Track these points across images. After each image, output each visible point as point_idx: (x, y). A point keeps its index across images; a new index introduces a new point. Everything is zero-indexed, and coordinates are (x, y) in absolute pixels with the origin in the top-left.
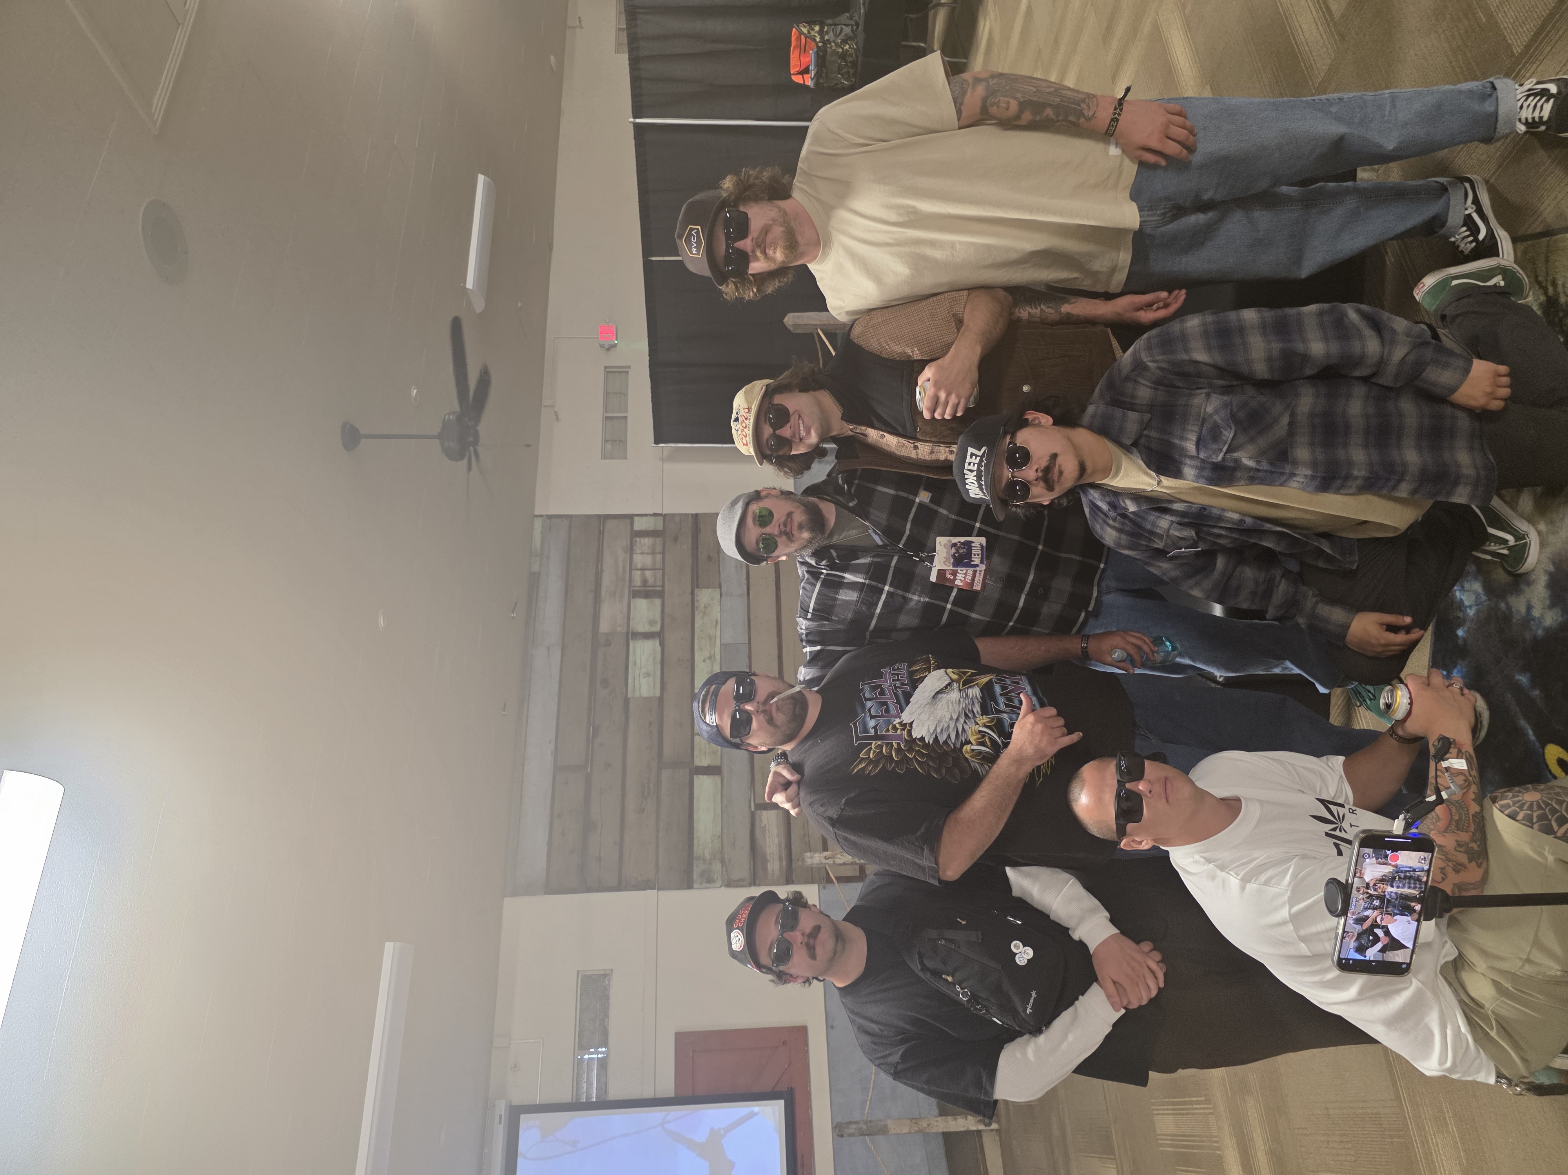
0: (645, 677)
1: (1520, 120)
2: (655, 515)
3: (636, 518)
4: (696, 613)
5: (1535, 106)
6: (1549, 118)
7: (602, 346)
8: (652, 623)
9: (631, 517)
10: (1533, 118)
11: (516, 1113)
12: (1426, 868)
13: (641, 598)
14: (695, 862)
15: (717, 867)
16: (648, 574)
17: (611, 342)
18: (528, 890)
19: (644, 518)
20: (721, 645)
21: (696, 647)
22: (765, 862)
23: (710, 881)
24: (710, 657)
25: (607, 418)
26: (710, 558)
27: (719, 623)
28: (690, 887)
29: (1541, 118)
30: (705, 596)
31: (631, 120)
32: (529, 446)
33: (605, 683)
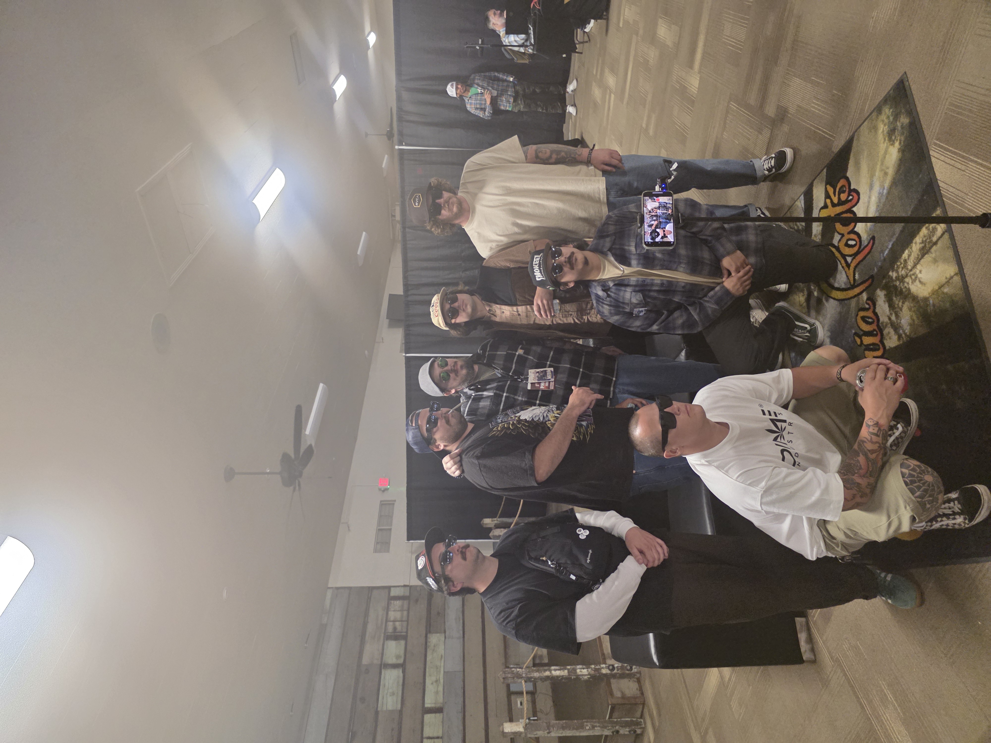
0: (390, 696)
1: (764, 169)
2: (405, 586)
3: (392, 589)
4: (428, 650)
5: (768, 163)
6: (774, 165)
7: (380, 490)
8: (398, 657)
9: (389, 588)
10: (769, 167)
13: (392, 640)
16: (397, 624)
17: (385, 487)
19: (398, 588)
20: (444, 672)
21: (427, 674)
24: (436, 681)
25: (379, 529)
26: (438, 613)
27: (443, 657)
29: (771, 166)
30: (434, 639)
31: (404, 354)
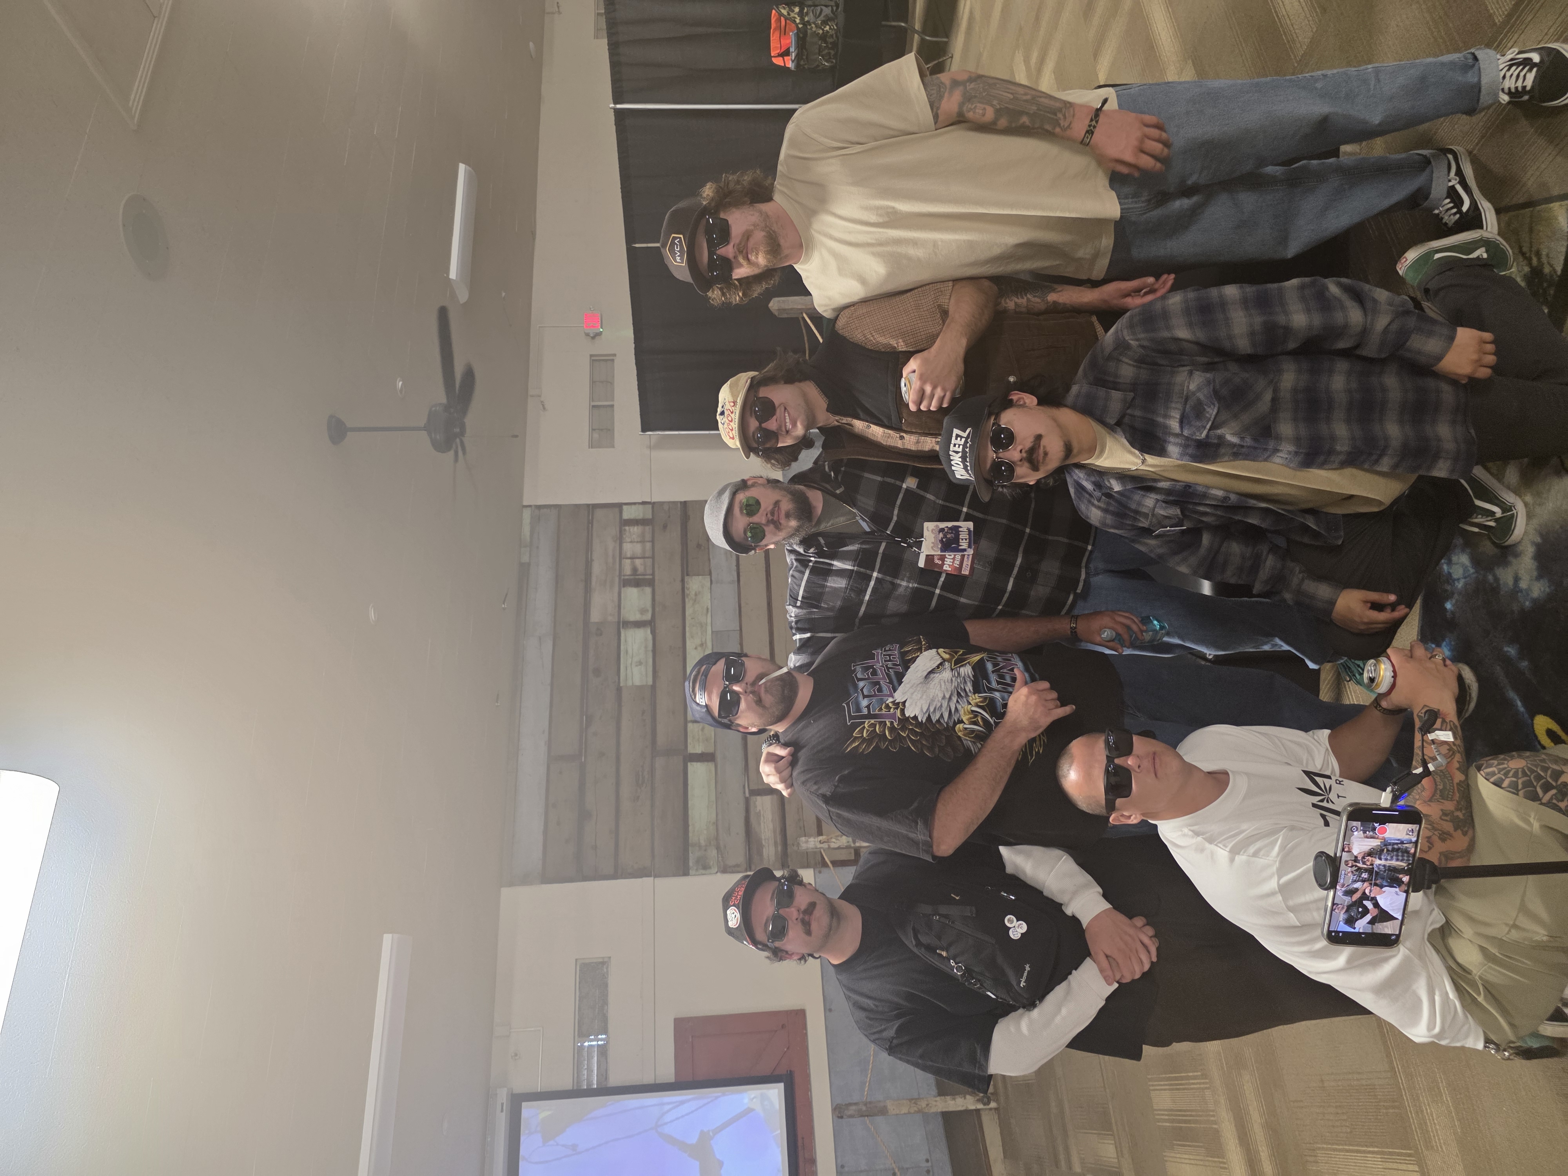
0: (636, 666)
1: (1503, 90)
2: (644, 503)
3: (625, 507)
4: (687, 600)
5: (1518, 76)
6: (1533, 87)
7: (587, 335)
8: (643, 611)
9: (619, 506)
10: (1516, 88)
11: (517, 1100)
12: (1414, 839)
13: (632, 586)
14: (690, 848)
15: (713, 853)
16: (638, 562)
17: (596, 331)
18: (525, 880)
19: (633, 507)
20: (712, 632)
21: (687, 634)
22: (760, 847)
23: (706, 867)
24: (702, 645)
25: (593, 406)
26: (699, 546)
27: (710, 610)
28: (686, 873)
29: (1524, 87)
30: (695, 584)
31: (612, 105)
32: (516, 436)
33: (597, 672)
